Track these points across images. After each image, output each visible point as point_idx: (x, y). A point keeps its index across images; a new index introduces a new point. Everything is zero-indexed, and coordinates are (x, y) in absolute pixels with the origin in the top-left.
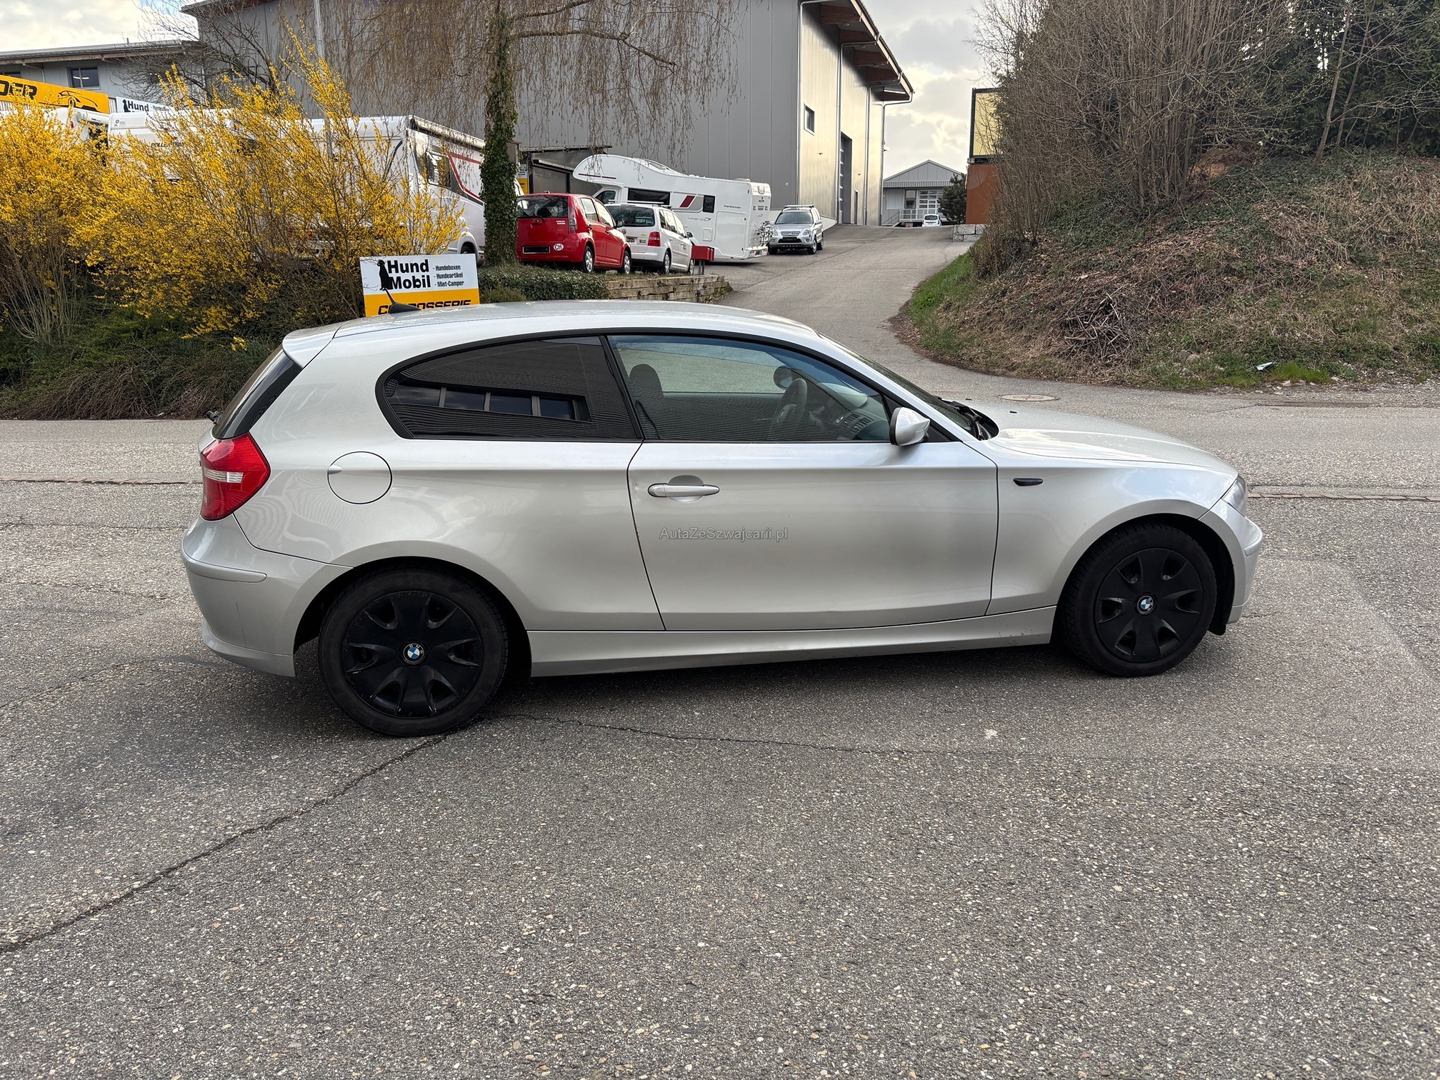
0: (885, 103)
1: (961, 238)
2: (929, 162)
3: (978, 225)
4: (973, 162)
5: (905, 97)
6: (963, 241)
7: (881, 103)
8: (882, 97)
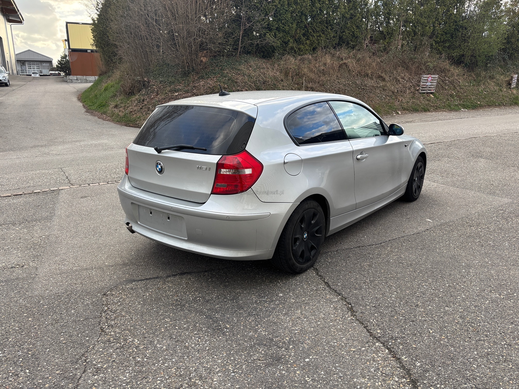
0: (11, 23)
1: (71, 81)
2: (29, 50)
3: (77, 76)
4: (71, 51)
5: (20, 22)
6: (72, 82)
7: (9, 23)
8: (9, 21)
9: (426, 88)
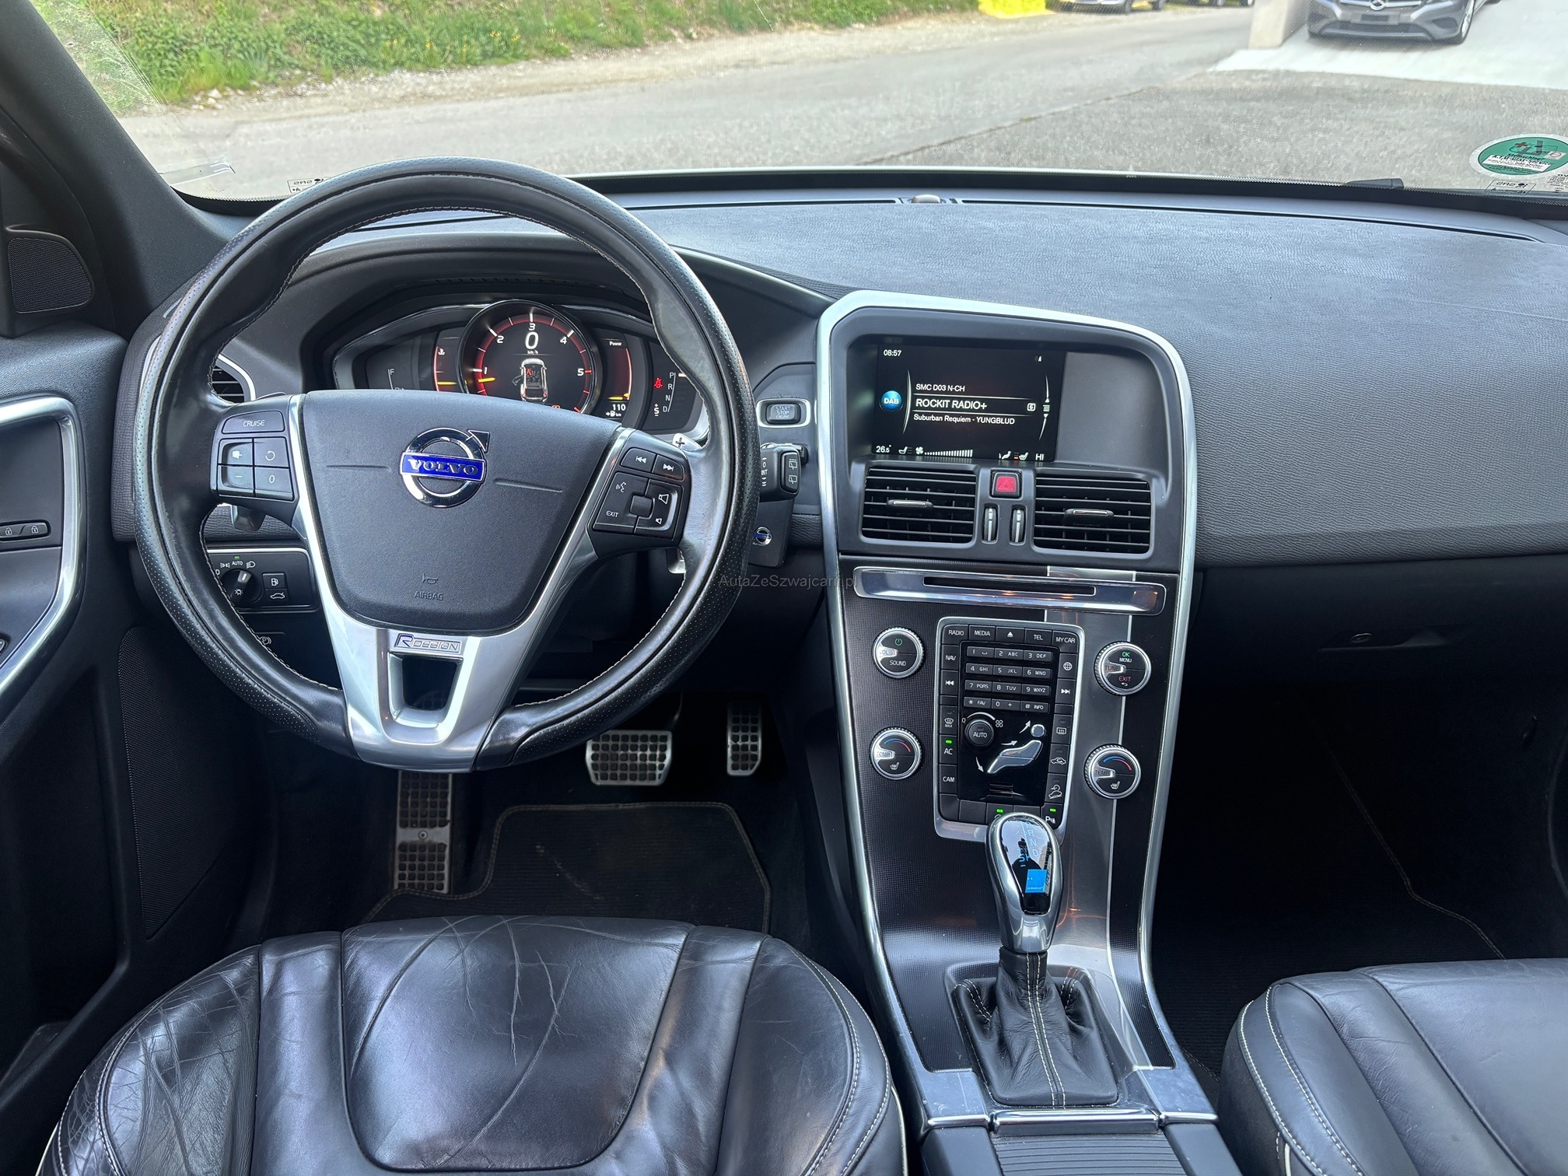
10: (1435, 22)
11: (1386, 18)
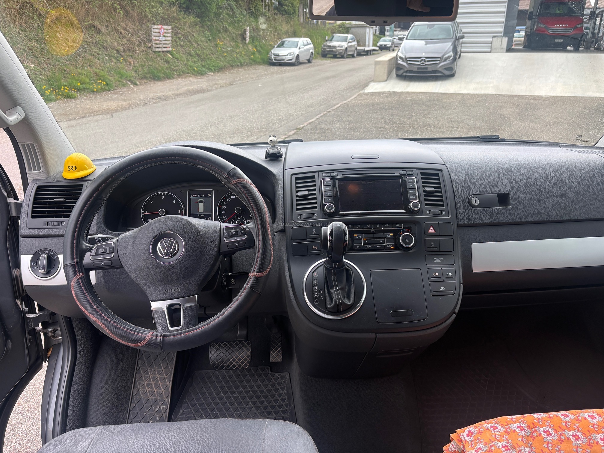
9: (160, 44)
10: (446, 69)
11: (427, 68)
